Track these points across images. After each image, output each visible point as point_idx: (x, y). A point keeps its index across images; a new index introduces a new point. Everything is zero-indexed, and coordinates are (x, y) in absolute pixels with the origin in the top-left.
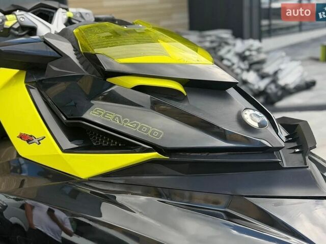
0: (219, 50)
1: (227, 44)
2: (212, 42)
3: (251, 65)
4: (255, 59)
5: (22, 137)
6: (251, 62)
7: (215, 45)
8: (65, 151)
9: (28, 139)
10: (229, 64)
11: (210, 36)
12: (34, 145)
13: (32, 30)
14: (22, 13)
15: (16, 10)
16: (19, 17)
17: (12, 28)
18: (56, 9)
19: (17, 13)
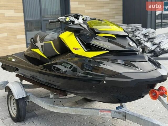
0: (135, 33)
1: (139, 30)
2: (132, 29)
3: (149, 39)
4: (151, 37)
5: (74, 48)
6: (149, 38)
7: (133, 30)
8: (86, 51)
9: (76, 49)
10: (139, 38)
11: (132, 26)
12: (77, 51)
13: (73, 22)
14: (71, 17)
15: (69, 16)
16: (70, 18)
17: (68, 21)
18: (80, 16)
19: (69, 17)
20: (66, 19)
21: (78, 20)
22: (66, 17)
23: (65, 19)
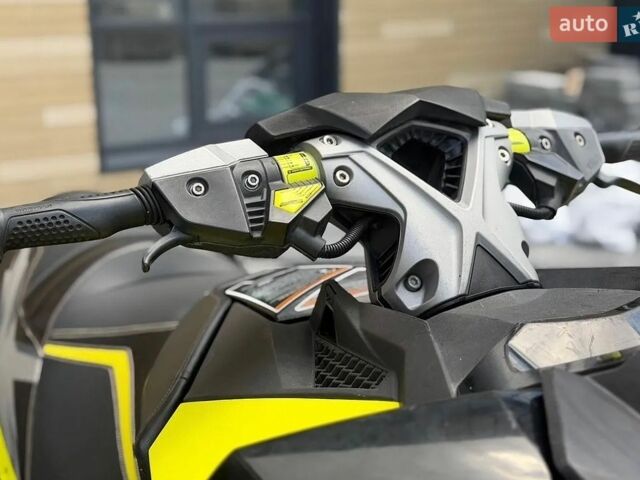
14: (346, 146)
15: (318, 133)
16: (329, 167)
17: (300, 220)
18: (474, 127)
19: (324, 146)
20: (270, 181)
21: (453, 193)
22: (276, 145)
23: (253, 181)
